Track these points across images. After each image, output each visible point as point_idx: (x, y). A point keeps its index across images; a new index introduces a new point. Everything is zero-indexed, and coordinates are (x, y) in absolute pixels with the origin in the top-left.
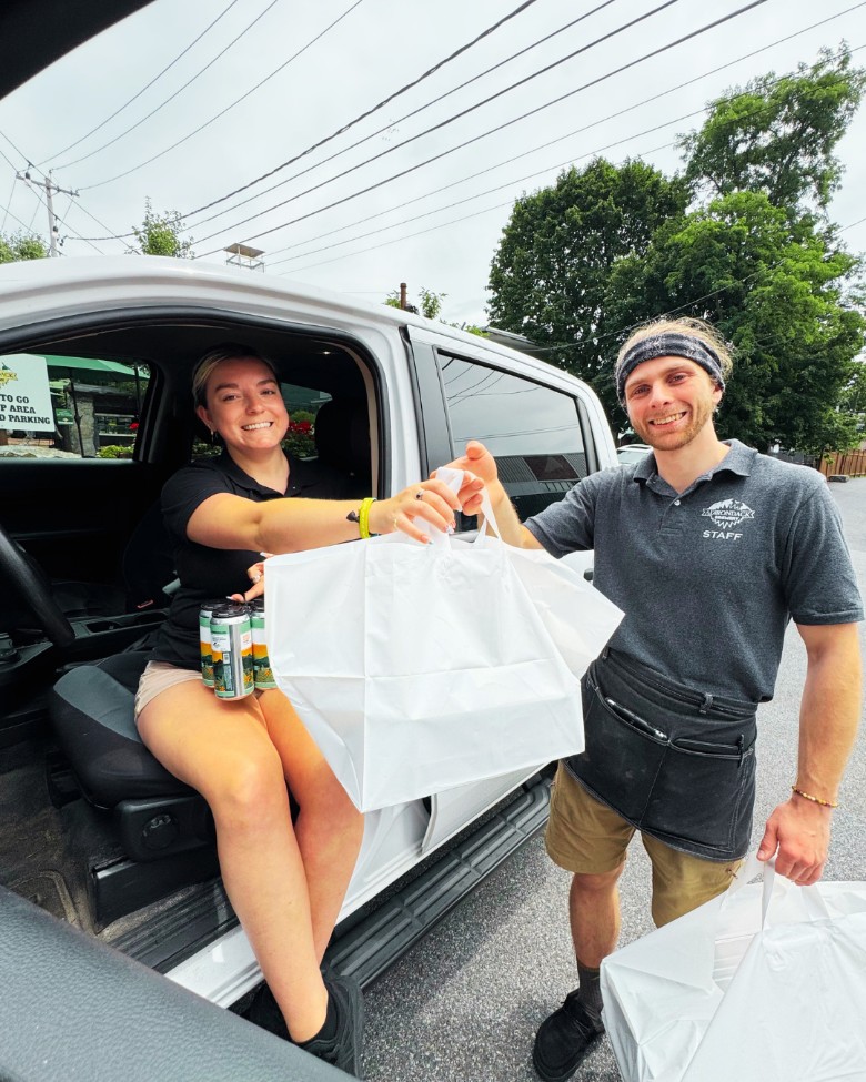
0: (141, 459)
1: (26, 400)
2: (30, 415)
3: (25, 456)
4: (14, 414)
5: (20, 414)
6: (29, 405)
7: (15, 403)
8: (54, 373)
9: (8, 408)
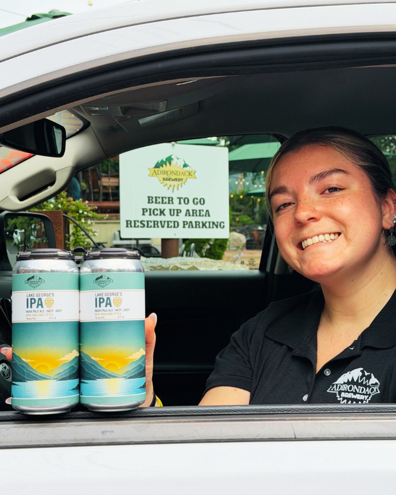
0: (268, 269)
1: (202, 201)
2: (204, 219)
3: (190, 269)
4: (188, 219)
5: (193, 219)
6: (204, 208)
7: (191, 206)
8: (235, 167)
9: (184, 212)
